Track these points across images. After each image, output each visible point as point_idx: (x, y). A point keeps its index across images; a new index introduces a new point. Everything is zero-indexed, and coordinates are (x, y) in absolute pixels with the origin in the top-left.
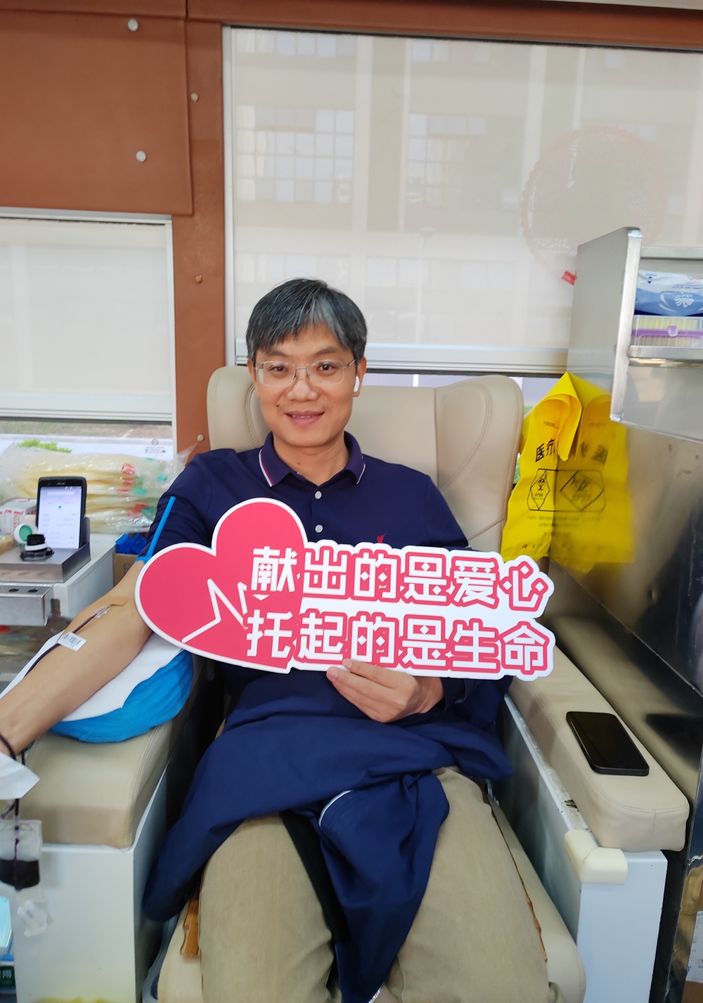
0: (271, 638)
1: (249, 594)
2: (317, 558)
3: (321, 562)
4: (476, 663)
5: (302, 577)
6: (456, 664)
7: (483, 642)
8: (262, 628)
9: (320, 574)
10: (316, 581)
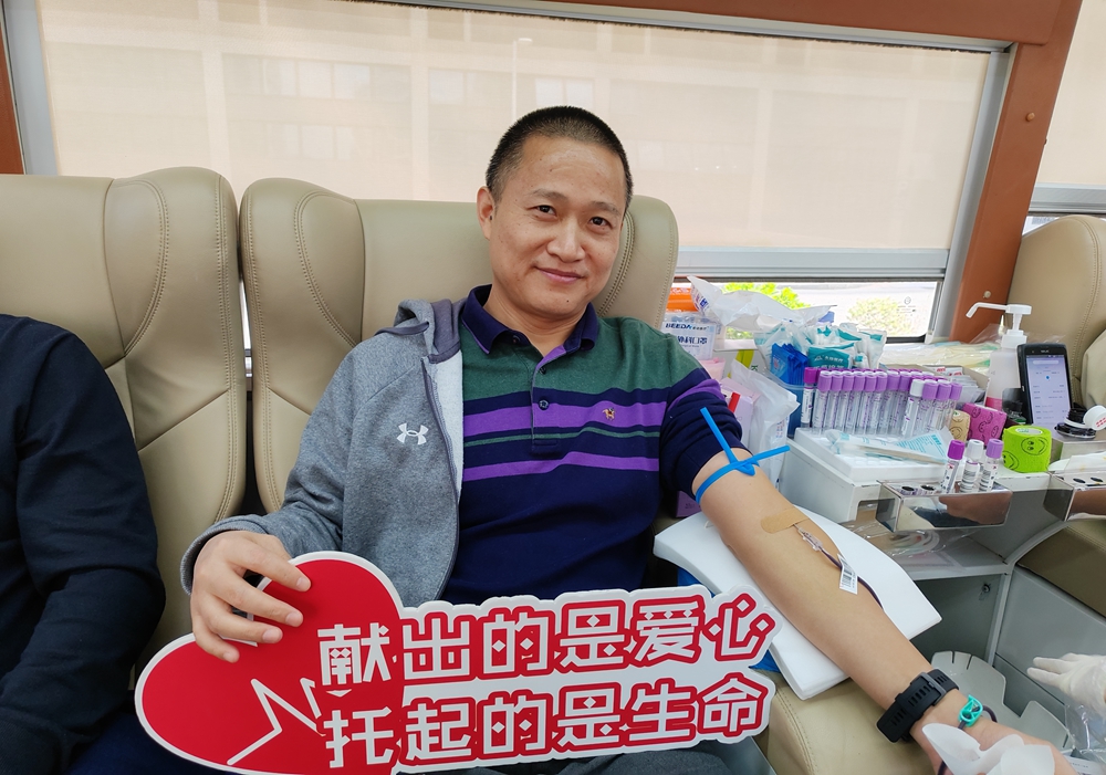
0: (363, 743)
1: (319, 691)
2: (422, 631)
3: (428, 636)
4: (662, 733)
5: (401, 660)
6: (633, 737)
7: (672, 706)
8: (346, 732)
9: (428, 652)
10: (423, 661)
